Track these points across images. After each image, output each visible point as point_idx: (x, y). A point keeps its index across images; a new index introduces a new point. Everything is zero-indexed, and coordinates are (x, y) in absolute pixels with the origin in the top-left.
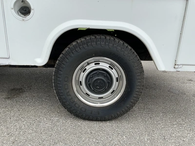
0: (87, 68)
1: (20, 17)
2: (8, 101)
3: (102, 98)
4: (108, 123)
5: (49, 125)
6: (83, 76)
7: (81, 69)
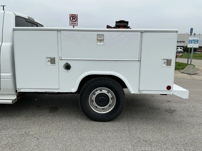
0: (96, 93)
1: (66, 71)
2: (51, 114)
3: (104, 109)
4: (108, 123)
5: (76, 123)
6: (94, 97)
7: (93, 93)
